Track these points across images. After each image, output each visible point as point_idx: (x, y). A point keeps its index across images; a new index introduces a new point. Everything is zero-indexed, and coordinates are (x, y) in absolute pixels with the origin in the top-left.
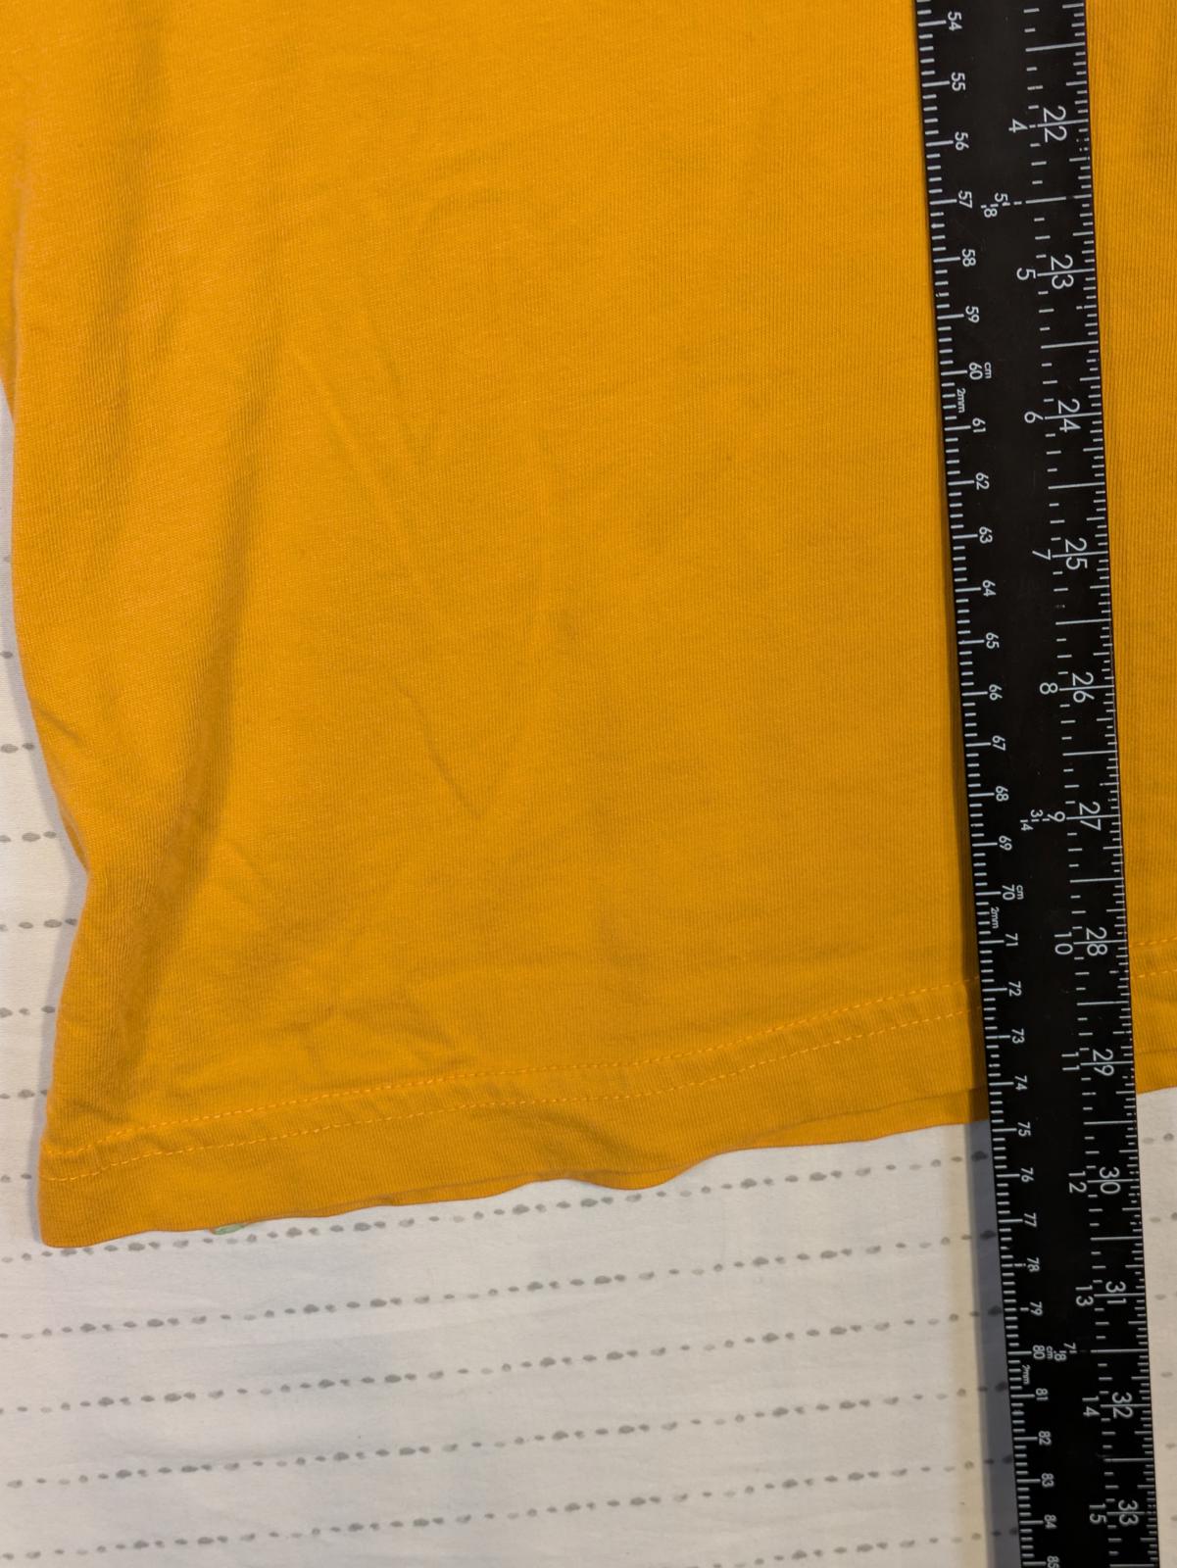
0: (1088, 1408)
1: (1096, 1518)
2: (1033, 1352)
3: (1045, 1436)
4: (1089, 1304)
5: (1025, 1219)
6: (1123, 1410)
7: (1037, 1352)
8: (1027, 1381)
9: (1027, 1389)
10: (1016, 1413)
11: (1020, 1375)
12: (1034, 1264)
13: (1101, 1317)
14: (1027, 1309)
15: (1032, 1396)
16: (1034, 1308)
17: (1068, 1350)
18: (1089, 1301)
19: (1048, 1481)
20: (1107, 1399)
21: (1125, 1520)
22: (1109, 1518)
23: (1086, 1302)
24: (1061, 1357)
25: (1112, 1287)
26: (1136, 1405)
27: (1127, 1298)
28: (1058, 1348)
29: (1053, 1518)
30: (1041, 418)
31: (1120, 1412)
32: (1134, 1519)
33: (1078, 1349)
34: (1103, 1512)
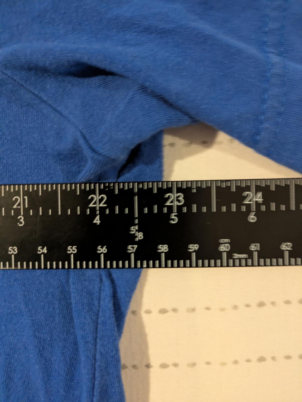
30: (254, 213)
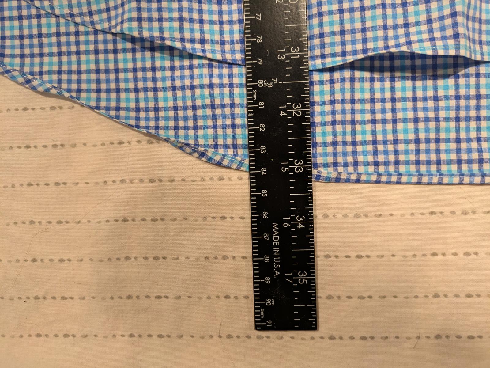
0: (282, 112)
1: (284, 169)
2: (258, 84)
3: (262, 126)
4: (283, 58)
5: (256, 16)
6: (297, 112)
7: (260, 83)
8: (255, 99)
9: (256, 102)
10: (250, 115)
11: (252, 95)
12: (259, 39)
13: (289, 65)
14: (256, 62)
15: (258, 106)
16: (259, 61)
17: (274, 82)
18: (283, 57)
19: (263, 150)
20: (290, 107)
21: (297, 170)
22: (290, 168)
23: (282, 57)
24: (271, 85)
25: (293, 50)
26: (303, 110)
27: (299, 54)
28: (269, 81)
29: (265, 169)
31: (296, 113)
32: (301, 170)
33: (278, 81)
34: (287, 166)
